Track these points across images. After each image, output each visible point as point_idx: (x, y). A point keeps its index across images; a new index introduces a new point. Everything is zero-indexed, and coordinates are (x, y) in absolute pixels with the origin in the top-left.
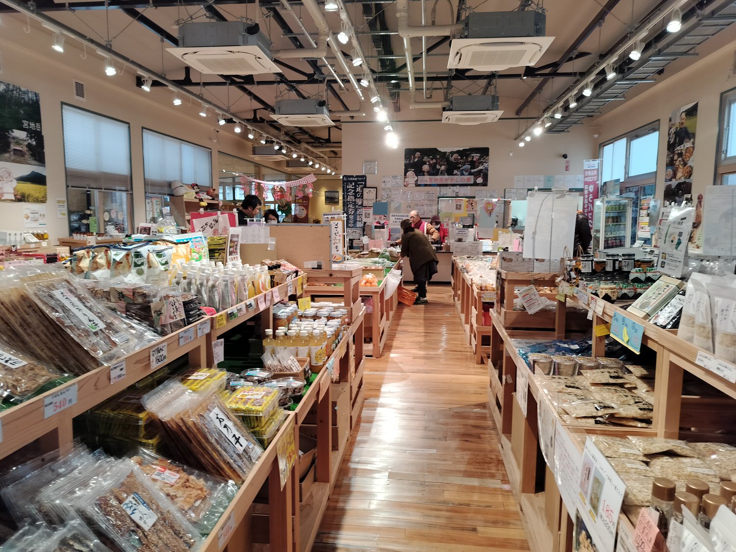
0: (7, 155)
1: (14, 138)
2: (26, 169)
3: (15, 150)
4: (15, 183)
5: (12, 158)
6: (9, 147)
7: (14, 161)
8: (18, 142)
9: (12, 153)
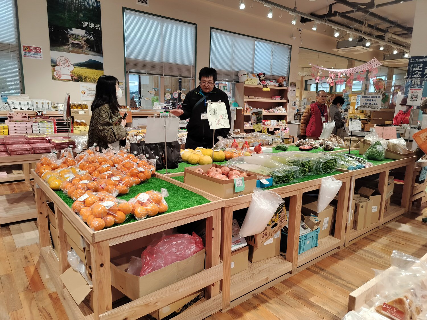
0: (65, 47)
1: (72, 35)
2: (84, 58)
3: (73, 43)
4: (72, 68)
5: (70, 49)
6: (68, 41)
7: (71, 52)
8: (76, 37)
9: (70, 46)
